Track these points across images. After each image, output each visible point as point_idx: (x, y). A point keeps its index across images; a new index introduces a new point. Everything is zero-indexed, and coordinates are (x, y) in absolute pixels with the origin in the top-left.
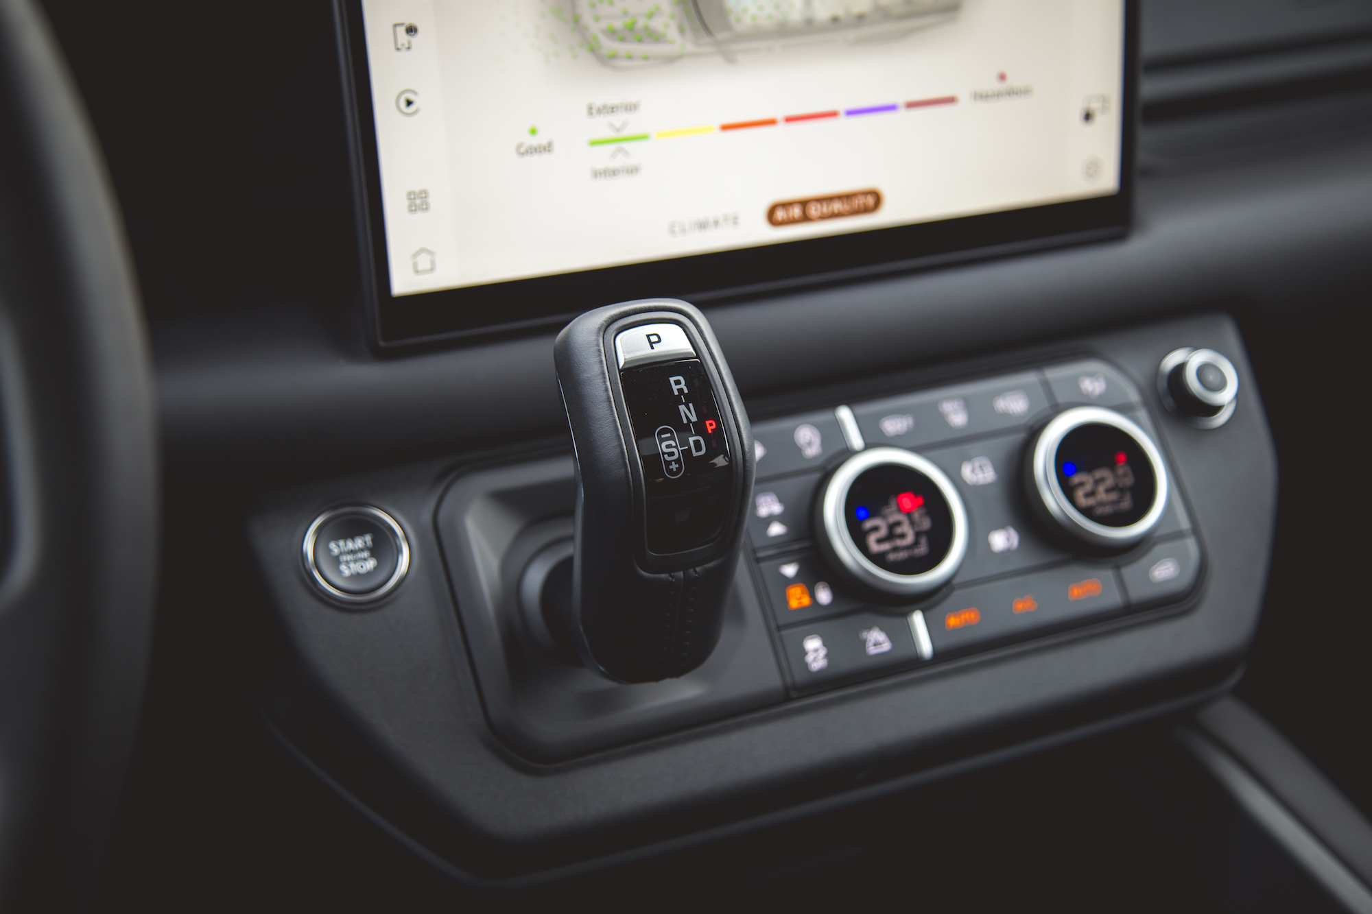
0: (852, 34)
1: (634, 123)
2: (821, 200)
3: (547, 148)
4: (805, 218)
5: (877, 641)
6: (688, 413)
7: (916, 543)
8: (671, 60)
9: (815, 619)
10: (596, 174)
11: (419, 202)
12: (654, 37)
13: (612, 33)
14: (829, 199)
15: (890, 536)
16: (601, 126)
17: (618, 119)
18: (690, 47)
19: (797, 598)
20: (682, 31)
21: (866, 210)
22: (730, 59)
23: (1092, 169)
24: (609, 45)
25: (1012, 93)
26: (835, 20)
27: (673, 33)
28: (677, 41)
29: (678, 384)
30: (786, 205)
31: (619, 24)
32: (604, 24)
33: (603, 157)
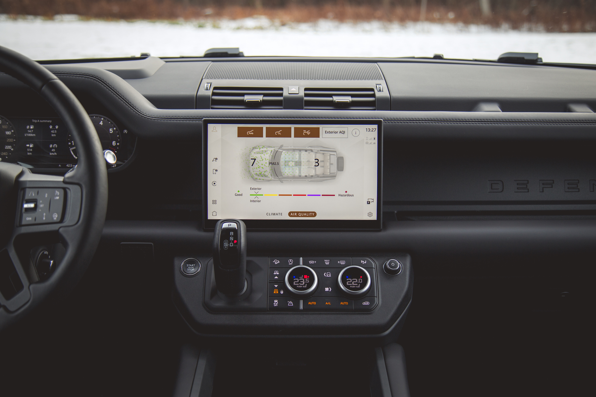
0: (310, 180)
1: (260, 192)
2: (301, 212)
3: (241, 195)
4: (298, 216)
5: (291, 303)
6: (232, 239)
7: (305, 285)
8: (269, 181)
9: (278, 296)
10: (251, 201)
11: (214, 202)
12: (266, 176)
13: (257, 174)
14: (304, 212)
15: (299, 282)
16: (253, 192)
17: (256, 191)
18: (273, 179)
19: (276, 292)
20: (271, 176)
21: (312, 216)
22: (282, 182)
23: (370, 214)
24: (256, 177)
25: (348, 195)
26: (306, 176)
27: (269, 176)
28: (270, 178)
29: (232, 233)
30: (293, 212)
31: (258, 173)
32: (255, 173)
33: (253, 198)
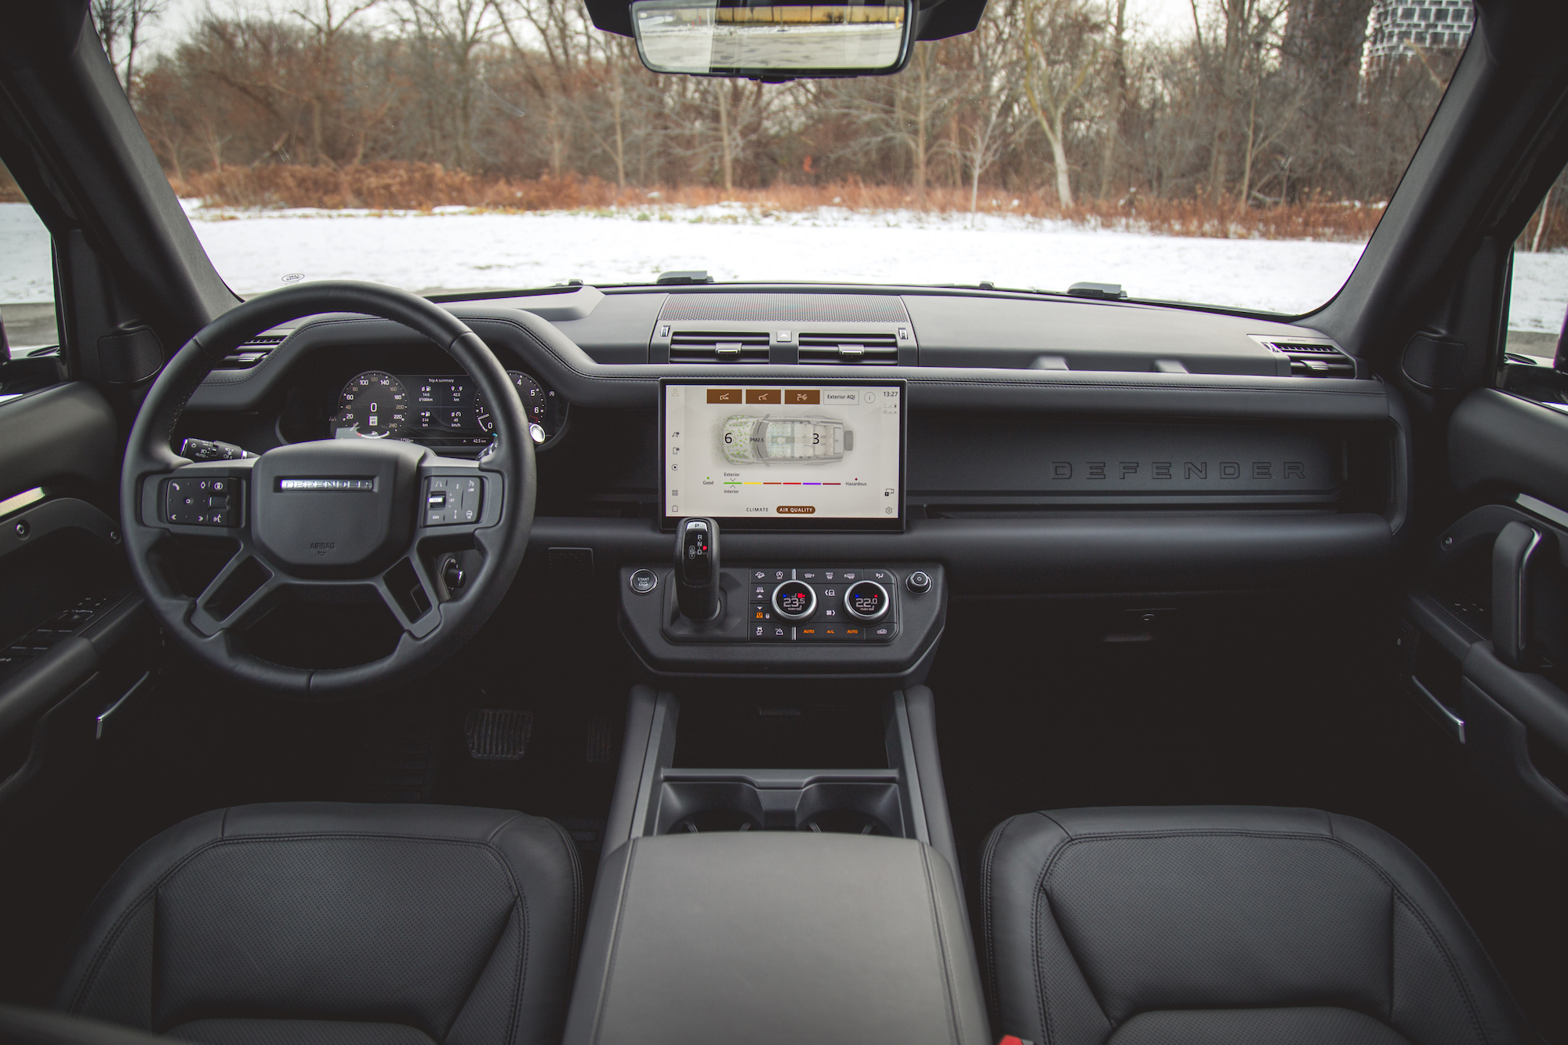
0: (806, 462)
1: (738, 479)
2: (794, 507)
3: (712, 483)
4: (789, 512)
5: (779, 631)
6: (700, 544)
7: (799, 607)
8: (750, 463)
9: (762, 622)
10: (725, 492)
11: (675, 493)
12: (747, 457)
13: (733, 455)
14: (798, 507)
15: (792, 603)
16: (728, 479)
17: (733, 478)
18: (755, 461)
19: (759, 616)
20: (753, 456)
21: (809, 513)
22: (767, 465)
23: (889, 510)
24: (732, 458)
25: (859, 484)
26: (801, 457)
27: (751, 457)
28: (752, 459)
29: (700, 537)
30: (783, 507)
31: (735, 453)
32: (731, 453)
33: (728, 487)
